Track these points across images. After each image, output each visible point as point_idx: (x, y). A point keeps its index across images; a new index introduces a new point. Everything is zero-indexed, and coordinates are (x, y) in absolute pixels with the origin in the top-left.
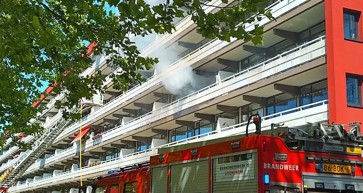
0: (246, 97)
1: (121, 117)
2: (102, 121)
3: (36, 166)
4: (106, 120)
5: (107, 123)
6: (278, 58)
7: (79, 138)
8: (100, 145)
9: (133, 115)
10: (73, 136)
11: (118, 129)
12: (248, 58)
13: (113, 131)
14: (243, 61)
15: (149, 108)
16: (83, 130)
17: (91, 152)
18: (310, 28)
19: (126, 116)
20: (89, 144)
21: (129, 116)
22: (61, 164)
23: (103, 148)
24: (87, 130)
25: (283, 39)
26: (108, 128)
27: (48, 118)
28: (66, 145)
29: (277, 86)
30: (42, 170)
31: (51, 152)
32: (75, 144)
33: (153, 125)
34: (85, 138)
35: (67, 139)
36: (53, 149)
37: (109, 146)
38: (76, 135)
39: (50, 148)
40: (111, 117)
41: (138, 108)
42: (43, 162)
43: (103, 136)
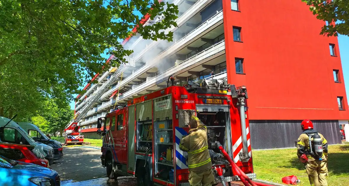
0: (189, 72)
1: (131, 85)
2: (123, 87)
3: (94, 111)
4: (125, 87)
5: (126, 89)
6: (203, 52)
7: (112, 97)
8: (123, 99)
9: (138, 84)
10: (110, 95)
11: (131, 91)
12: (190, 53)
13: (128, 92)
14: (188, 54)
15: (144, 80)
16: (114, 93)
17: (118, 103)
18: (218, 37)
19: (134, 84)
20: (118, 99)
21: (136, 84)
22: (105, 109)
23: (124, 101)
24: (116, 92)
25: (206, 43)
26: (126, 91)
27: (98, 87)
28: (107, 100)
29: (204, 66)
30: (97, 113)
31: (101, 104)
32: (111, 99)
33: (147, 88)
34: (115, 97)
35: (107, 97)
36: (101, 102)
37: (127, 99)
38: (111, 95)
39: (100, 102)
40: (127, 85)
41: (140, 80)
42: (97, 109)
43: (124, 95)
